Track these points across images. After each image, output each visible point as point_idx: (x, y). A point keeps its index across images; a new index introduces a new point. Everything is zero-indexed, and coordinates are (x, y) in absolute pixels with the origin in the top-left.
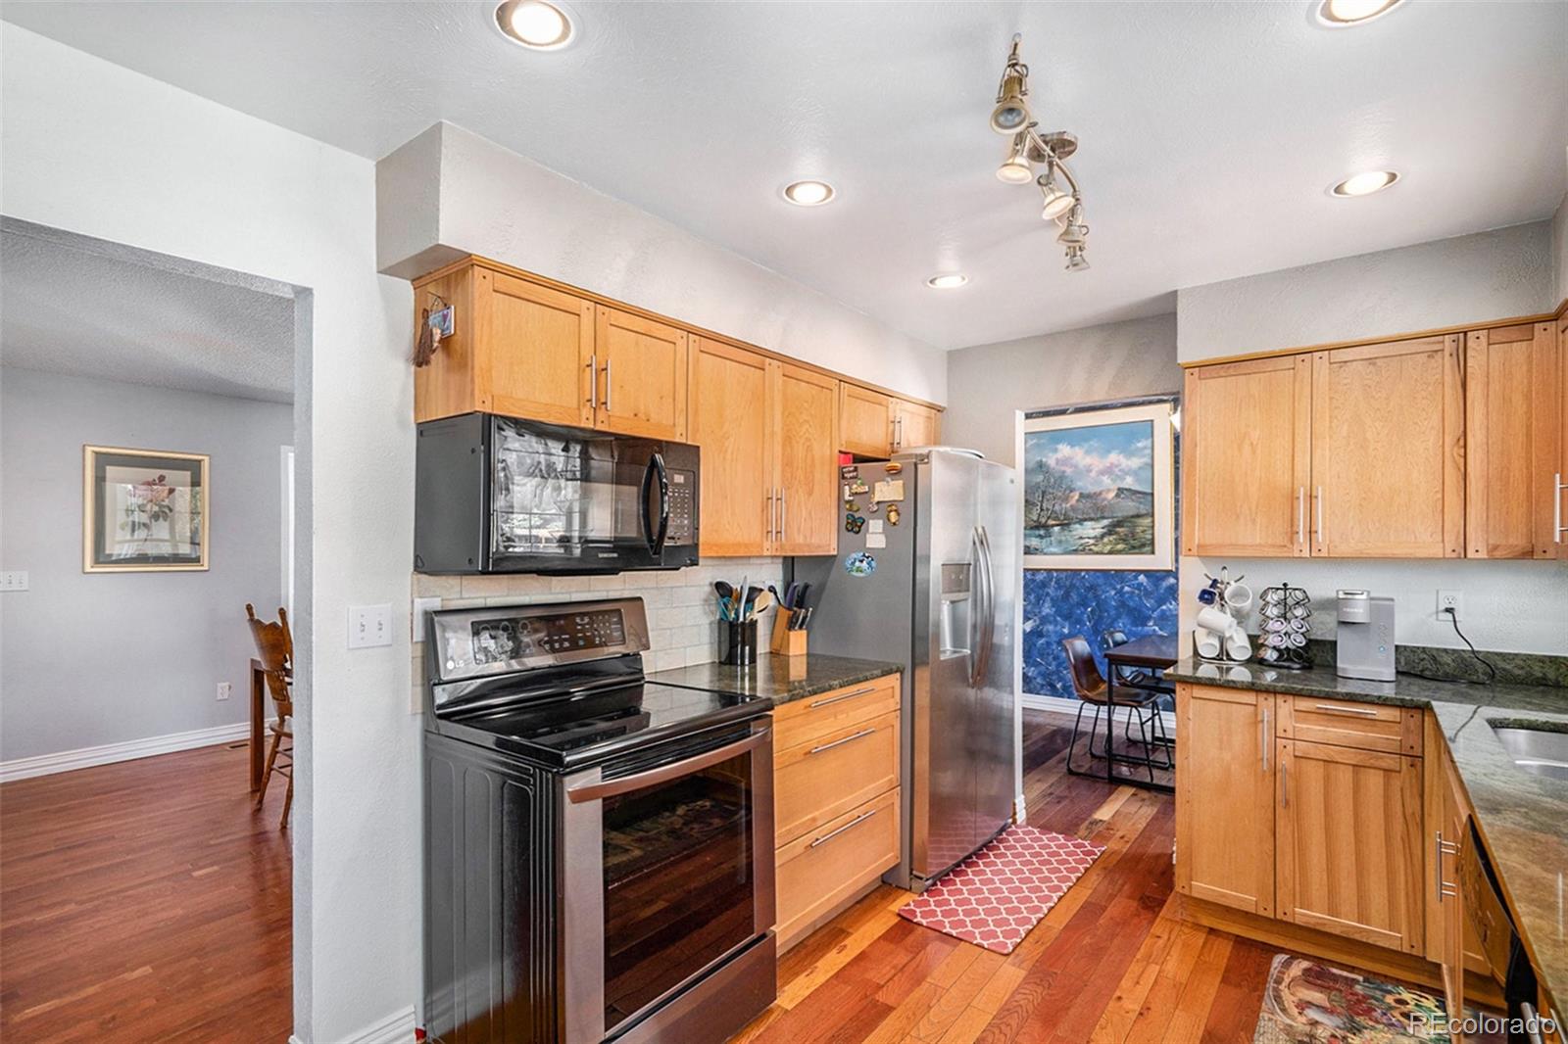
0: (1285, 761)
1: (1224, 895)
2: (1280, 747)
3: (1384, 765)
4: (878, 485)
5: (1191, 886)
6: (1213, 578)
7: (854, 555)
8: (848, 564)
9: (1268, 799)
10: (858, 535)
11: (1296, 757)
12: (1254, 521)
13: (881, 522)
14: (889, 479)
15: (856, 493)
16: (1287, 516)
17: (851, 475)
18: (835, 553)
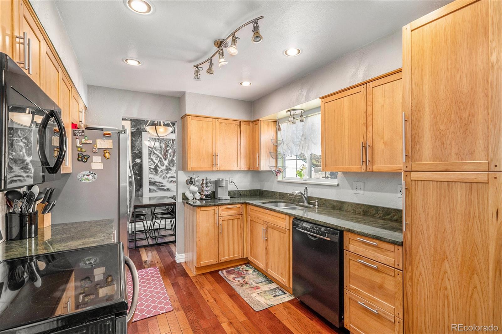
0: (221, 222)
1: (208, 262)
2: (219, 219)
3: (237, 217)
4: (98, 141)
5: (200, 264)
6: (191, 177)
7: (84, 173)
8: (79, 176)
9: (217, 233)
10: (85, 163)
11: (222, 221)
12: (204, 161)
13: (100, 157)
14: (104, 138)
15: (85, 143)
16: (211, 160)
17: (80, 134)
18: (71, 172)
